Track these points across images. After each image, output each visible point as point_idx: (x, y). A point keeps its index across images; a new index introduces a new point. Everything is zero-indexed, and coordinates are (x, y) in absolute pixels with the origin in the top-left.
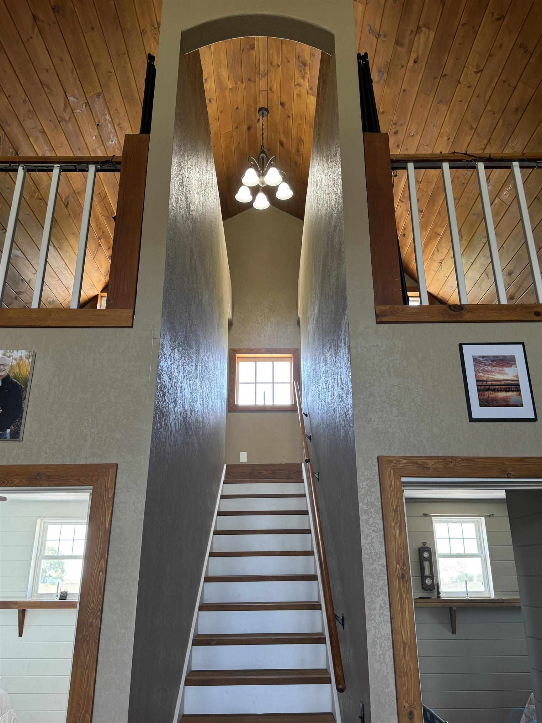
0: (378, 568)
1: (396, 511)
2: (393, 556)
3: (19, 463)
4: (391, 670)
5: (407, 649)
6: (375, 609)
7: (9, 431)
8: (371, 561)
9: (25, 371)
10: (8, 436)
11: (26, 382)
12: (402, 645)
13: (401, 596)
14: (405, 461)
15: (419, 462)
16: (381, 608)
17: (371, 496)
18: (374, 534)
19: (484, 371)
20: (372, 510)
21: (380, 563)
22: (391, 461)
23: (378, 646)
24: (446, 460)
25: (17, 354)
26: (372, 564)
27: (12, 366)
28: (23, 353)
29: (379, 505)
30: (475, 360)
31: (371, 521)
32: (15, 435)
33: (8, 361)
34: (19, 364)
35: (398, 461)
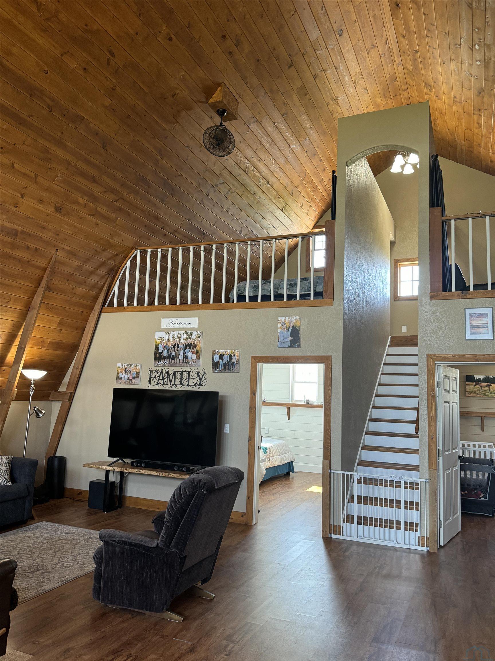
0: (424, 392)
1: (432, 373)
2: (430, 389)
3: (300, 355)
4: (427, 424)
5: (432, 418)
6: (422, 405)
7: (296, 345)
8: (422, 390)
9: (299, 324)
10: (296, 346)
11: (300, 328)
12: (431, 417)
13: (432, 401)
14: (437, 356)
15: (443, 356)
16: (424, 405)
17: (423, 368)
18: (423, 381)
19: (474, 320)
20: (423, 373)
21: (425, 391)
22: (431, 356)
23: (423, 417)
24: (453, 356)
25: (295, 318)
26: (422, 391)
27: (294, 322)
28: (297, 317)
29: (426, 371)
30: (471, 315)
31: (422, 377)
32: (298, 346)
33: (293, 320)
34: (296, 321)
35: (434, 356)
